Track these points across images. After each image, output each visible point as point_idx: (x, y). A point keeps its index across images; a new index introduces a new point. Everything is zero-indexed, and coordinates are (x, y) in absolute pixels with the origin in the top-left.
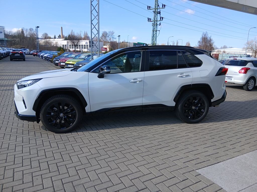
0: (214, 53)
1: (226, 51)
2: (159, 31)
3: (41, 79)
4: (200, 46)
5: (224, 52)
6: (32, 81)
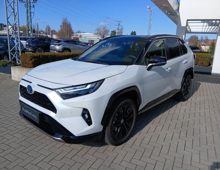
0: (74, 36)
1: (82, 35)
2: (34, 13)
3: (103, 80)
4: (62, 29)
5: (81, 36)
6: (94, 84)
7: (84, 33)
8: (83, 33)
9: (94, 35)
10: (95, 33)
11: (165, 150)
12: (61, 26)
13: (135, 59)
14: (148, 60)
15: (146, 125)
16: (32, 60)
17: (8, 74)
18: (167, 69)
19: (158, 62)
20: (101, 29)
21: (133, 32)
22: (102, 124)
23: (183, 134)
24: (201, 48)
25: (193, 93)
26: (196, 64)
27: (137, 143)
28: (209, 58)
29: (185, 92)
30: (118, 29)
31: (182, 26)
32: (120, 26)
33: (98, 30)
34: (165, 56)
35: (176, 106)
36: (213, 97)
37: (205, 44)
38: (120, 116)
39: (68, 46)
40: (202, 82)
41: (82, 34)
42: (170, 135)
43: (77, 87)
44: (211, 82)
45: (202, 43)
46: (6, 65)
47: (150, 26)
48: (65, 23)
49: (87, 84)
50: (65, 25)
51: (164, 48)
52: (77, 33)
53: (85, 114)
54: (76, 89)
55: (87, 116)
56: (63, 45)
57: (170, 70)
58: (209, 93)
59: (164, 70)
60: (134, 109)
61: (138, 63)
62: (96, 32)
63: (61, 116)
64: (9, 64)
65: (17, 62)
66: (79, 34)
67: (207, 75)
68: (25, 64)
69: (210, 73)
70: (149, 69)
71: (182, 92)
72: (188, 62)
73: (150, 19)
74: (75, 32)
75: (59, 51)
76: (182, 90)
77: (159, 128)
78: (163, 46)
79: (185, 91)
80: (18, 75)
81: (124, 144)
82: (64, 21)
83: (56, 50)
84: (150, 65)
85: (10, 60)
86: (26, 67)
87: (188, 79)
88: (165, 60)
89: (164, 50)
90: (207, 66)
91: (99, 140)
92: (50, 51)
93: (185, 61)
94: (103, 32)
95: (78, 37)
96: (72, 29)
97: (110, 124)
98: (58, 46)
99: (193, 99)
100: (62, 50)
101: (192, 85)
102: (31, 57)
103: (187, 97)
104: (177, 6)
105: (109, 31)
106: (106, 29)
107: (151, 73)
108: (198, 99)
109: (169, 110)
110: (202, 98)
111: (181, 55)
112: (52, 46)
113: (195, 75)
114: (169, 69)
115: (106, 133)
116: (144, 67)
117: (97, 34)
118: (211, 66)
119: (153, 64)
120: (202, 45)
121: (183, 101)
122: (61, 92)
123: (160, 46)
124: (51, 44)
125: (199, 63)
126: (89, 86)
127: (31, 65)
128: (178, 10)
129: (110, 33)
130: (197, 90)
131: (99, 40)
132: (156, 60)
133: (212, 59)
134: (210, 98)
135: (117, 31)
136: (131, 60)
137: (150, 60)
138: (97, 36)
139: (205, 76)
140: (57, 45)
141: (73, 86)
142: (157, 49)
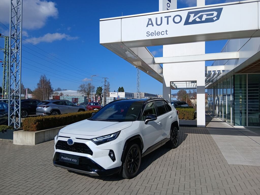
0: (53, 95)
3: (120, 131)
4: (39, 88)
5: (62, 94)
6: (115, 134)
7: (65, 90)
8: (63, 90)
9: (77, 92)
10: (78, 91)
11: (163, 177)
12: (38, 84)
13: (136, 117)
14: (145, 117)
15: (148, 166)
16: (36, 123)
17: (7, 140)
18: (158, 123)
19: (152, 118)
20: (86, 86)
21: (121, 88)
22: (121, 160)
23: (174, 169)
24: (191, 102)
25: (181, 142)
26: (183, 118)
27: (144, 176)
28: (193, 112)
29: (174, 141)
30: (105, 86)
31: (167, 86)
32: (107, 83)
33: (81, 86)
34: (156, 114)
35: (168, 152)
36: (197, 144)
37: (194, 97)
38: (131, 156)
39: (56, 107)
40: (189, 133)
41: (63, 92)
42: (165, 169)
43: (105, 137)
44: (196, 133)
45: (191, 97)
46: (6, 131)
47: (138, 83)
48: (43, 81)
49: (111, 135)
50: (44, 83)
51: (154, 107)
52: (56, 90)
53: (111, 153)
54: (105, 138)
55: (112, 155)
56: (51, 106)
57: (160, 124)
58: (194, 141)
59: (156, 123)
60: (139, 152)
61: (139, 119)
62: (80, 89)
63: (95, 157)
64: (8, 129)
65: (15, 127)
66: (59, 92)
67: (193, 127)
68: (28, 128)
69: (196, 126)
70: (146, 123)
71: (172, 140)
72: (173, 117)
73: (138, 82)
74: (54, 90)
75: (47, 113)
76: (171, 139)
77: (158, 167)
78: (153, 106)
79: (174, 139)
80: (21, 139)
81: (135, 178)
82: (42, 79)
83: (44, 112)
84: (147, 120)
85: (9, 125)
86: (28, 130)
87: (175, 130)
88: (156, 117)
89: (154, 109)
90: (193, 120)
91: (119, 173)
92: (36, 113)
93: (171, 116)
94: (88, 89)
95: (59, 95)
96: (51, 87)
97: (126, 161)
98: (46, 108)
99: (181, 146)
100: (50, 112)
101: (179, 135)
102: (36, 120)
103: (177, 145)
104: (161, 70)
105: (94, 87)
106: (91, 85)
107: (148, 126)
108: (185, 146)
109: (163, 156)
110: (188, 145)
111: (167, 112)
112: (39, 108)
113: (180, 128)
114: (160, 122)
115: (124, 168)
116: (143, 122)
117: (81, 91)
118: (196, 119)
119: (149, 120)
120: (192, 99)
121: (174, 148)
122: (95, 141)
123: (151, 106)
124: (38, 106)
125: (186, 117)
126: (112, 136)
127: (35, 128)
128: (162, 73)
129: (96, 89)
130: (184, 140)
131: (84, 97)
132: (150, 117)
133: (196, 113)
134: (194, 144)
135: (103, 88)
136: (133, 118)
137: (146, 117)
138: (81, 93)
139: (192, 128)
140: (45, 106)
141: (102, 136)
142: (150, 108)
